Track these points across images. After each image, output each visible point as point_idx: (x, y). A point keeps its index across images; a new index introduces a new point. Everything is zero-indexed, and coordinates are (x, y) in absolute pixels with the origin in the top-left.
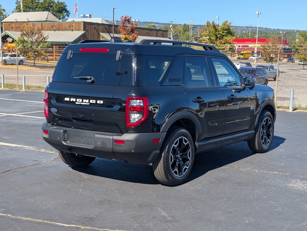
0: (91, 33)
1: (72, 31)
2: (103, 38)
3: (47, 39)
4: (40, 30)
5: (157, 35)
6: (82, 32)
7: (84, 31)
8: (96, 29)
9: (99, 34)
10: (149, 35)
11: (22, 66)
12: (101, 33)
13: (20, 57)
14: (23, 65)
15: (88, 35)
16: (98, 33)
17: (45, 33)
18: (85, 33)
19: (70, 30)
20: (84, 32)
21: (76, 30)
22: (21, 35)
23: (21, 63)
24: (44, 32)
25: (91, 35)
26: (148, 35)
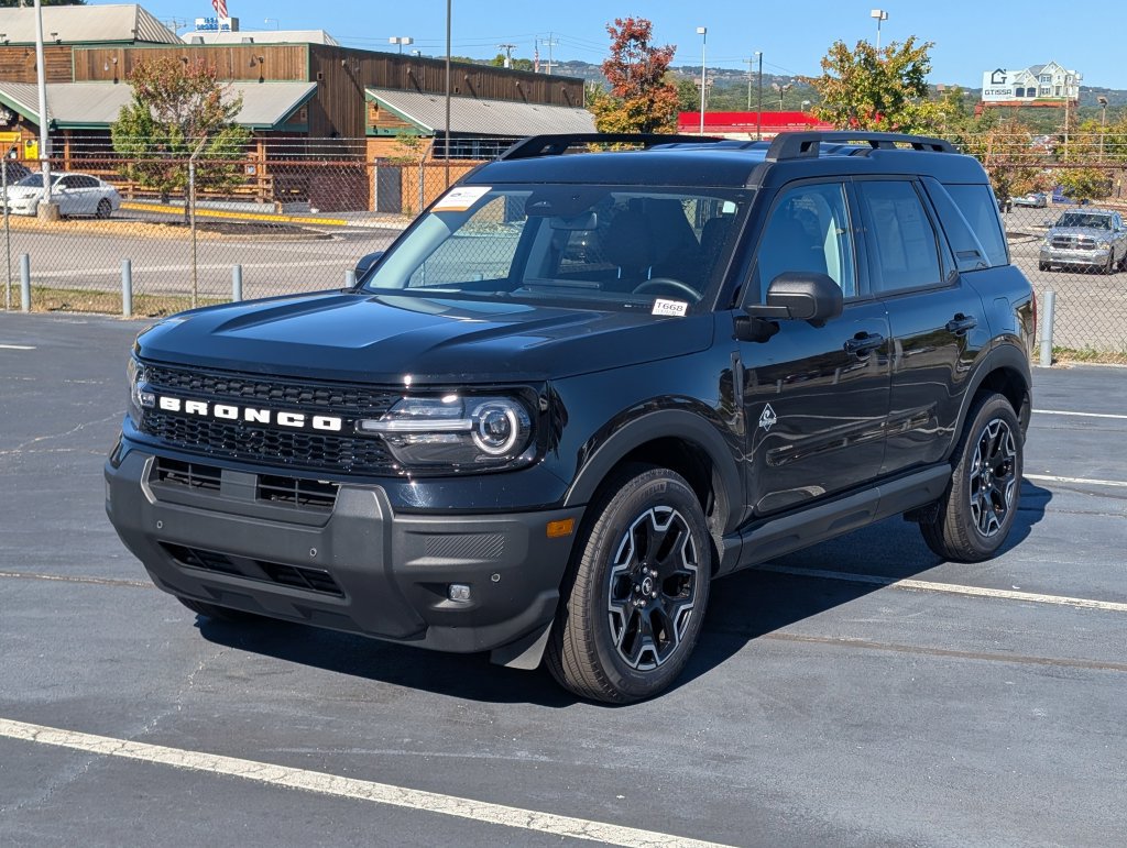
0: (333, 90)
1: (262, 80)
2: (376, 108)
3: (235, 113)
4: (208, 78)
5: (550, 98)
6: (304, 87)
7: (311, 80)
8: (349, 72)
9: (362, 95)
10: (523, 95)
11: (106, 221)
12: (367, 90)
13: (101, 189)
14: (109, 218)
15: (325, 100)
16: (358, 88)
17: (230, 91)
18: (316, 89)
19: (249, 77)
20: (314, 84)
21: (276, 77)
22: (139, 99)
23: (104, 210)
24: (225, 84)
25: (333, 97)
26: (519, 96)
